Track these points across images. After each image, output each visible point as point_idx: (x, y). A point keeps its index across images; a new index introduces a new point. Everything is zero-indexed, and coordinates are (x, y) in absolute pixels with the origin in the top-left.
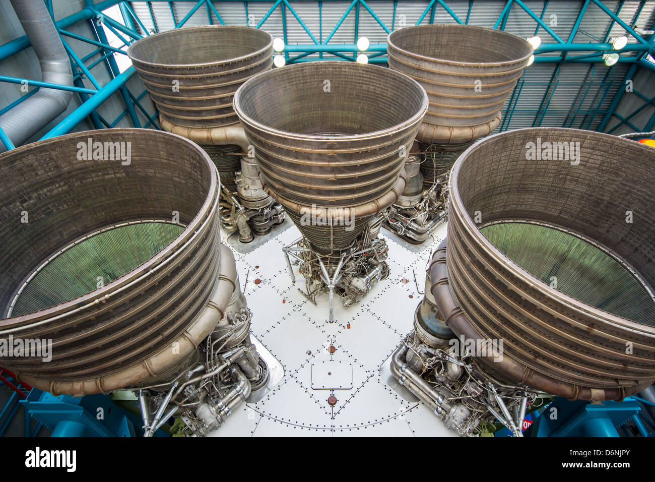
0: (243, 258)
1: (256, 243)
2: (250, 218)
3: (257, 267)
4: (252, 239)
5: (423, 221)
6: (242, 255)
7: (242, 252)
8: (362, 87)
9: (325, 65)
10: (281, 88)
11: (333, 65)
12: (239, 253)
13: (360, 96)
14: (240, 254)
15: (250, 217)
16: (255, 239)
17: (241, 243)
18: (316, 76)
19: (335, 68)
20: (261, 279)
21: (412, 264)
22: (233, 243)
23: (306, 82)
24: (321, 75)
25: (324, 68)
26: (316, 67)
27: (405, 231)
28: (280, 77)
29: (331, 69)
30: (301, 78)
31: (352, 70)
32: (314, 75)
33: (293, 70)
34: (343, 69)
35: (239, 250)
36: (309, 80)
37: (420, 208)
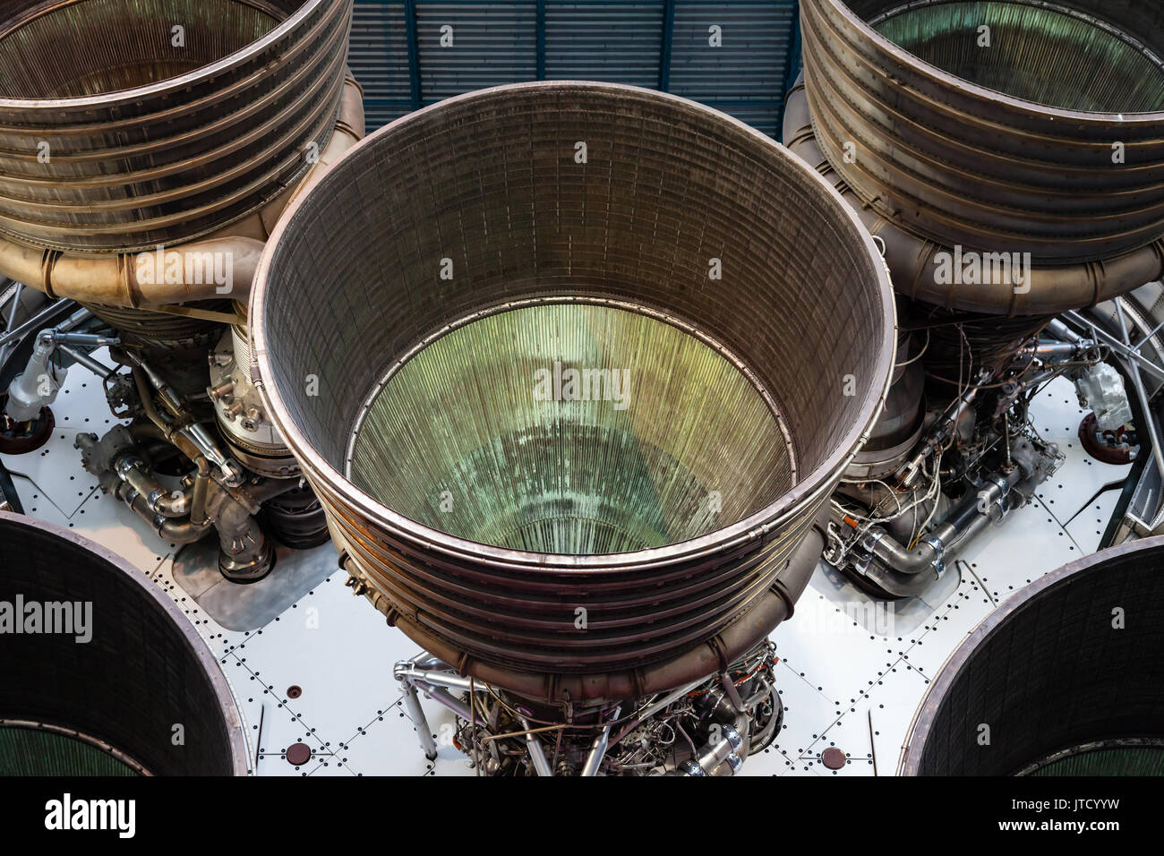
0: (240, 653)
1: (282, 581)
2: (263, 505)
3: (294, 692)
4: (268, 567)
5: (918, 527)
6: (236, 638)
7: (235, 624)
8: (688, 173)
9: (558, 96)
10: (398, 186)
11: (583, 97)
12: (221, 630)
13: (680, 198)
14: (227, 634)
15: (265, 499)
16: (279, 563)
17: (225, 581)
18: (522, 129)
19: (593, 107)
20: (312, 743)
21: (866, 687)
22: (195, 583)
23: (489, 151)
24: (540, 125)
25: (552, 104)
26: (524, 103)
27: (848, 557)
28: (396, 153)
29: (577, 109)
30: (469, 141)
31: (651, 119)
32: (517, 127)
33: (443, 122)
34: (622, 112)
35: (221, 612)
36: (497, 144)
37: (908, 481)
